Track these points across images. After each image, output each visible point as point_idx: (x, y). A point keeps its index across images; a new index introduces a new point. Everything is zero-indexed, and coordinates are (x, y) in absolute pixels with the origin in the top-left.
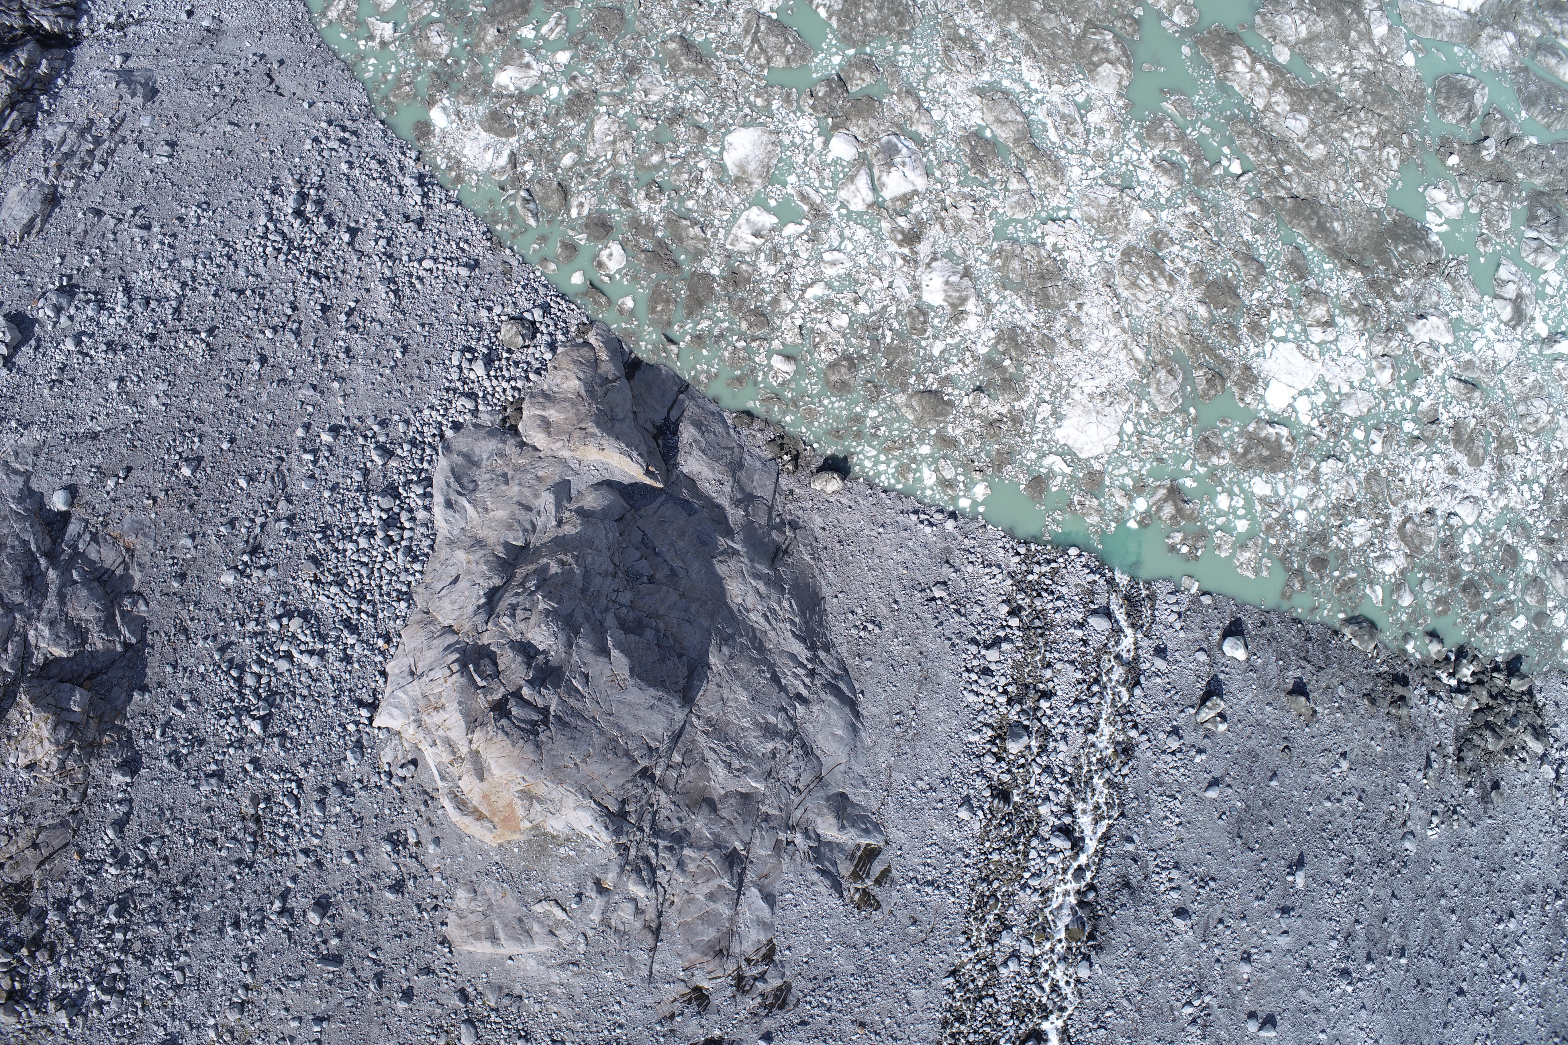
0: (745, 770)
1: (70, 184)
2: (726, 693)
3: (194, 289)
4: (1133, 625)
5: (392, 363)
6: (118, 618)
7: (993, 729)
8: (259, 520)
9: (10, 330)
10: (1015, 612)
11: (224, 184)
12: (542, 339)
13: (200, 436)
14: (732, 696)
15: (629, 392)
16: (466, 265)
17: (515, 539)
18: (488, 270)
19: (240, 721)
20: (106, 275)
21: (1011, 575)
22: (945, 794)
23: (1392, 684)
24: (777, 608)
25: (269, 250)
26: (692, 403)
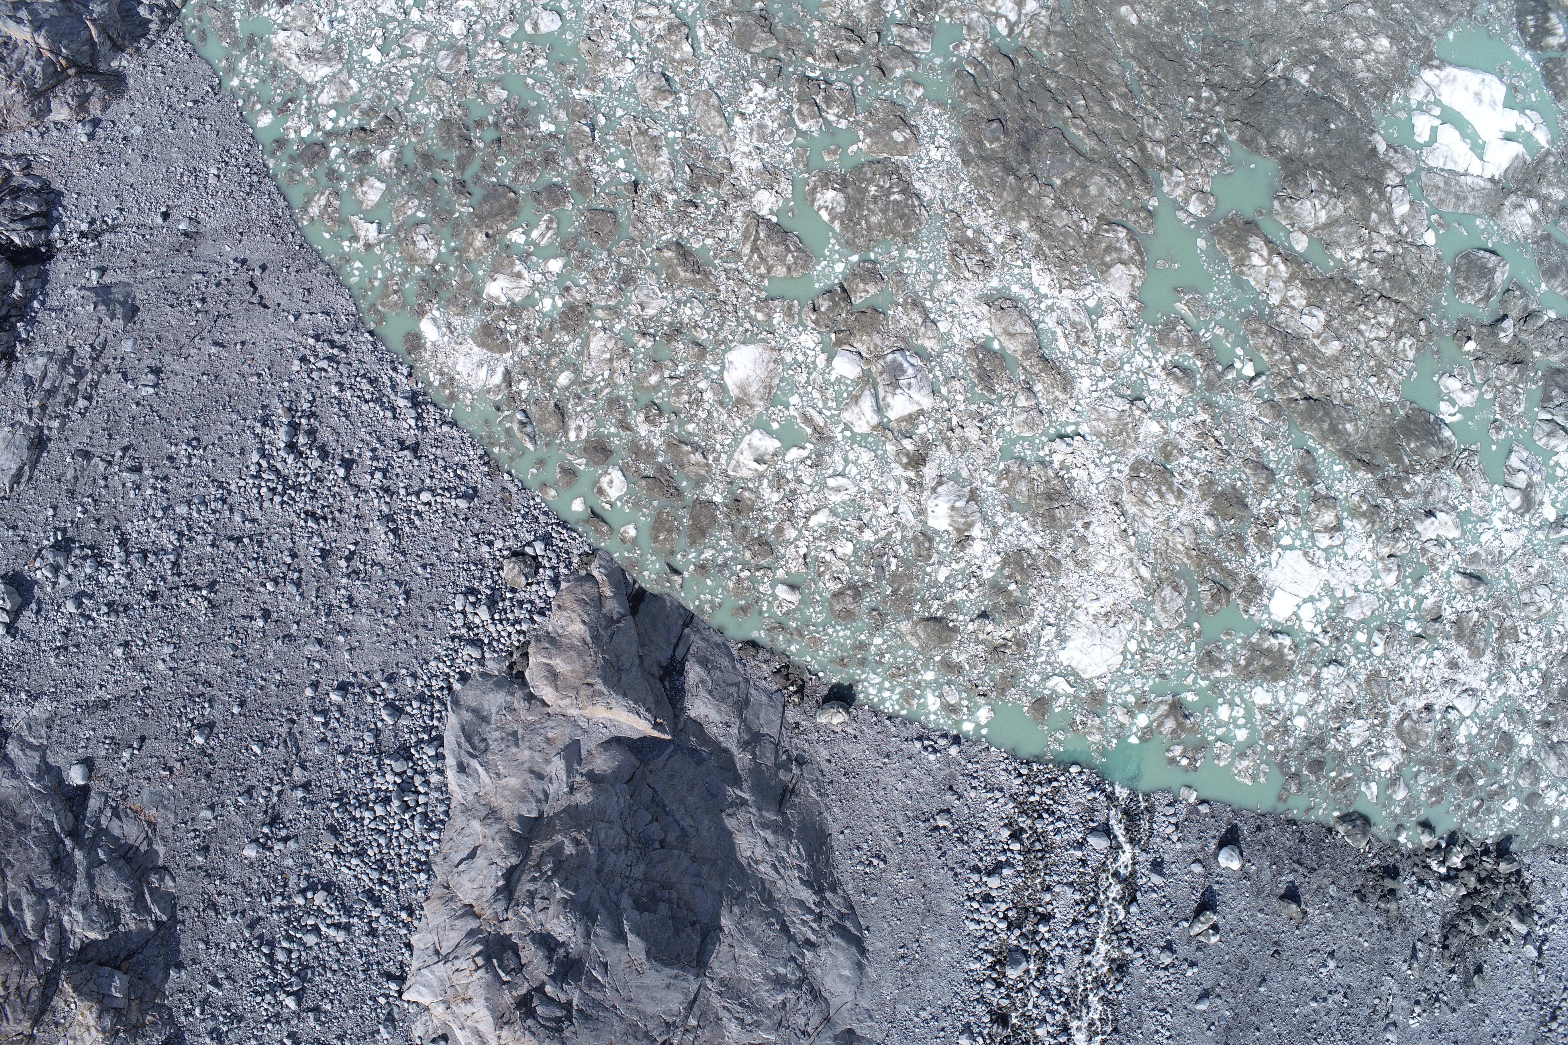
0: (757, 1024)
1: (56, 424)
2: (738, 951)
3: (191, 539)
4: (1131, 841)
5: (396, 612)
6: (147, 896)
7: (993, 955)
8: (276, 789)
9: (10, 595)
10: (1016, 836)
11: (214, 417)
12: (545, 574)
13: (210, 701)
14: (743, 953)
15: (634, 632)
16: (465, 496)
17: (529, 812)
18: (488, 498)
19: (275, 997)
20: (101, 527)
21: (1013, 798)
22: (946, 1023)
23: (1383, 878)
24: (785, 855)
25: (264, 491)
26: (698, 636)
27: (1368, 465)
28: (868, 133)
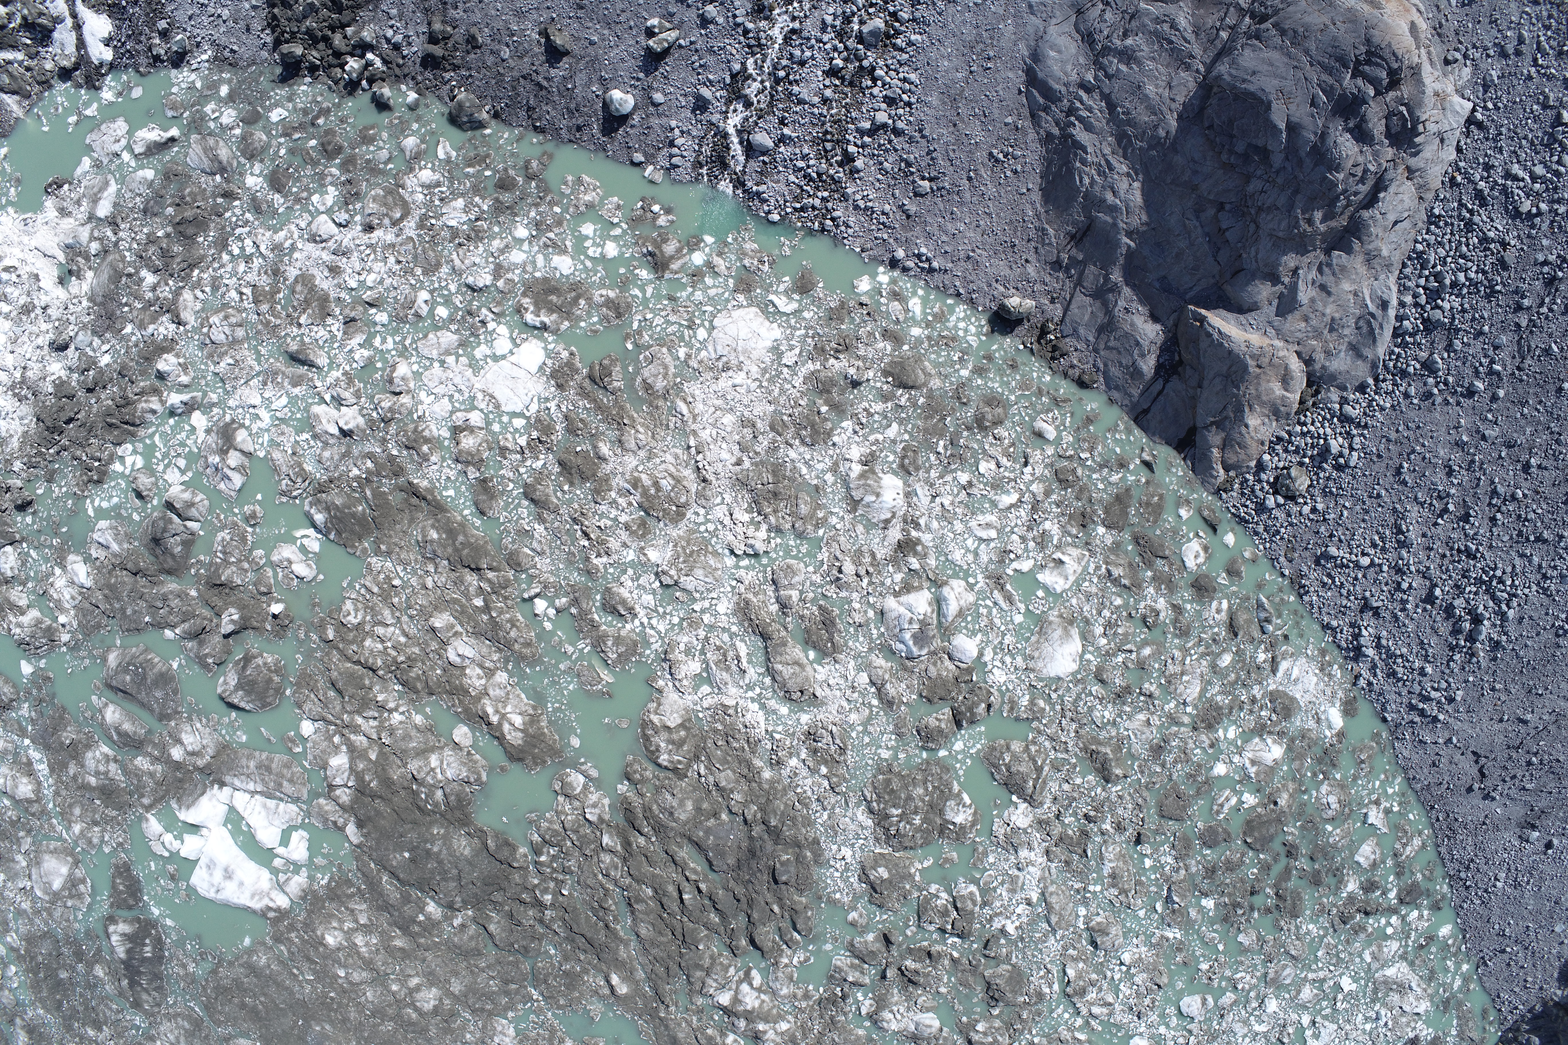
0: (1157, 21)
2: (1166, 94)
4: (726, 136)
5: (1412, 458)
7: (895, 46)
8: (1544, 310)
10: (849, 160)
11: (1539, 655)
12: (1268, 476)
14: (1160, 91)
15: (1200, 411)
16: (1329, 557)
17: (1340, 256)
18: (1308, 554)
21: (845, 197)
23: (443, 57)
24: (1096, 177)
25: (1509, 583)
26: (1135, 400)
27: (414, 492)
28: (911, 876)
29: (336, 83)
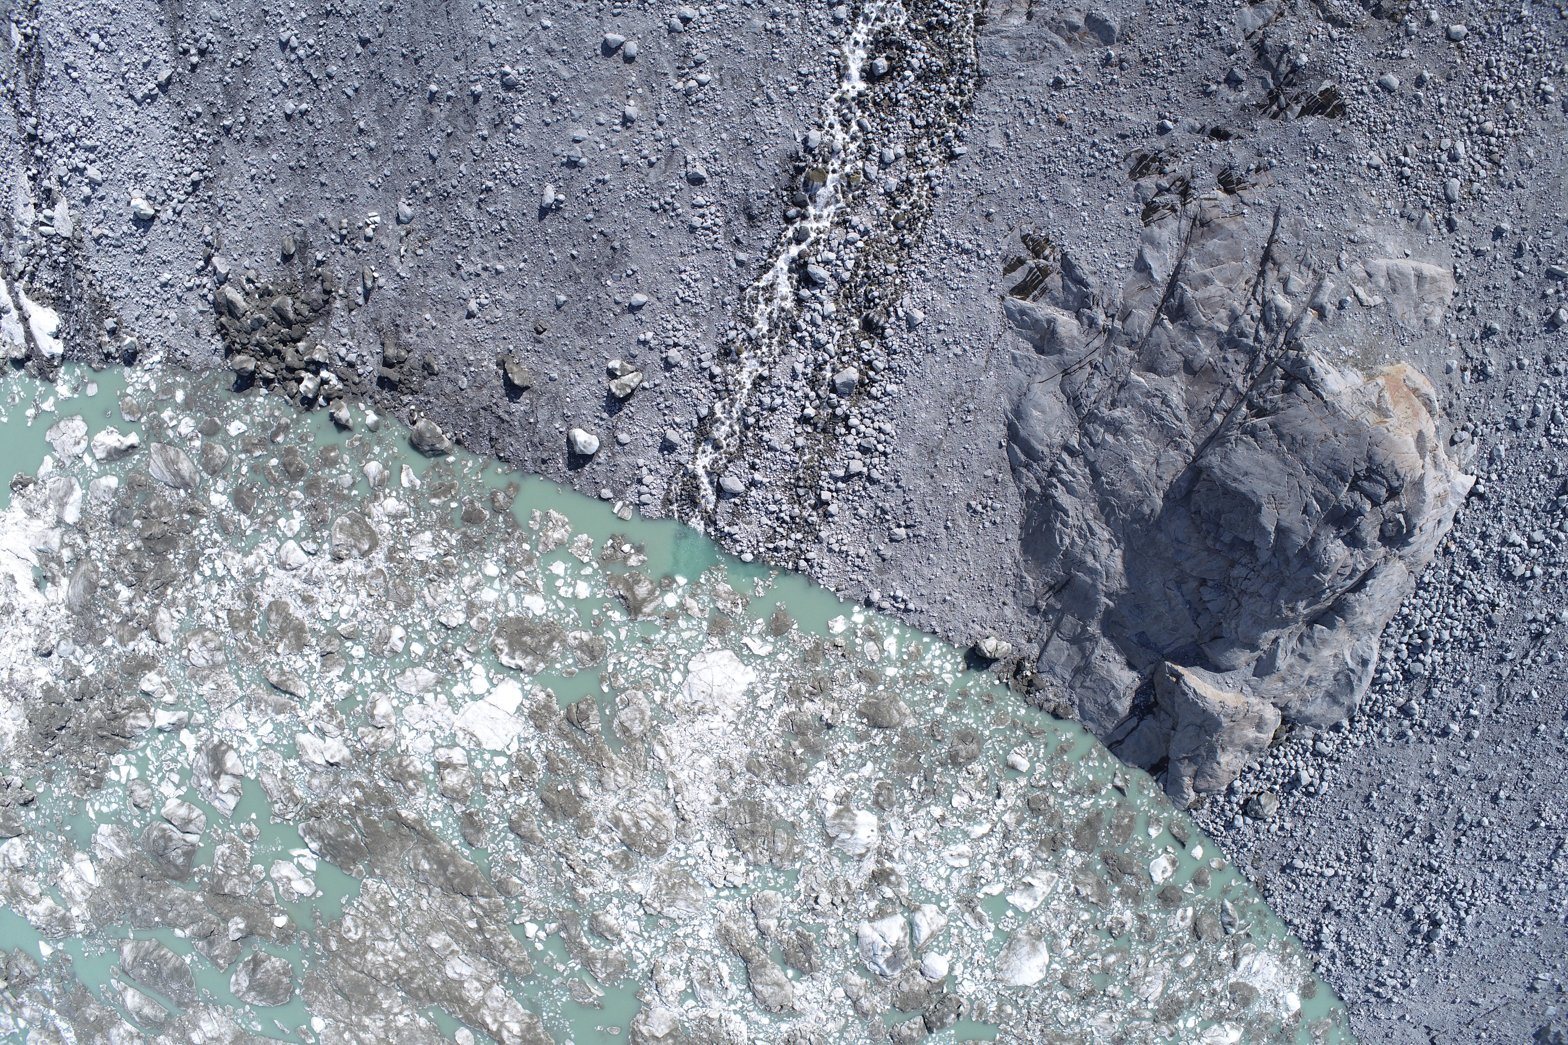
0: (1148, 395)
2: (1153, 470)
3: (1541, 864)
4: (695, 477)
5: (1382, 788)
7: (869, 394)
8: (1528, 662)
10: (822, 505)
12: (1239, 799)
14: (1148, 466)
15: (1173, 747)
16: (1294, 868)
17: (1322, 631)
18: (1274, 863)
21: (819, 540)
22: (934, 338)
23: (400, 381)
24: (1077, 539)
25: (1469, 894)
26: (1110, 731)
29: (292, 397)
